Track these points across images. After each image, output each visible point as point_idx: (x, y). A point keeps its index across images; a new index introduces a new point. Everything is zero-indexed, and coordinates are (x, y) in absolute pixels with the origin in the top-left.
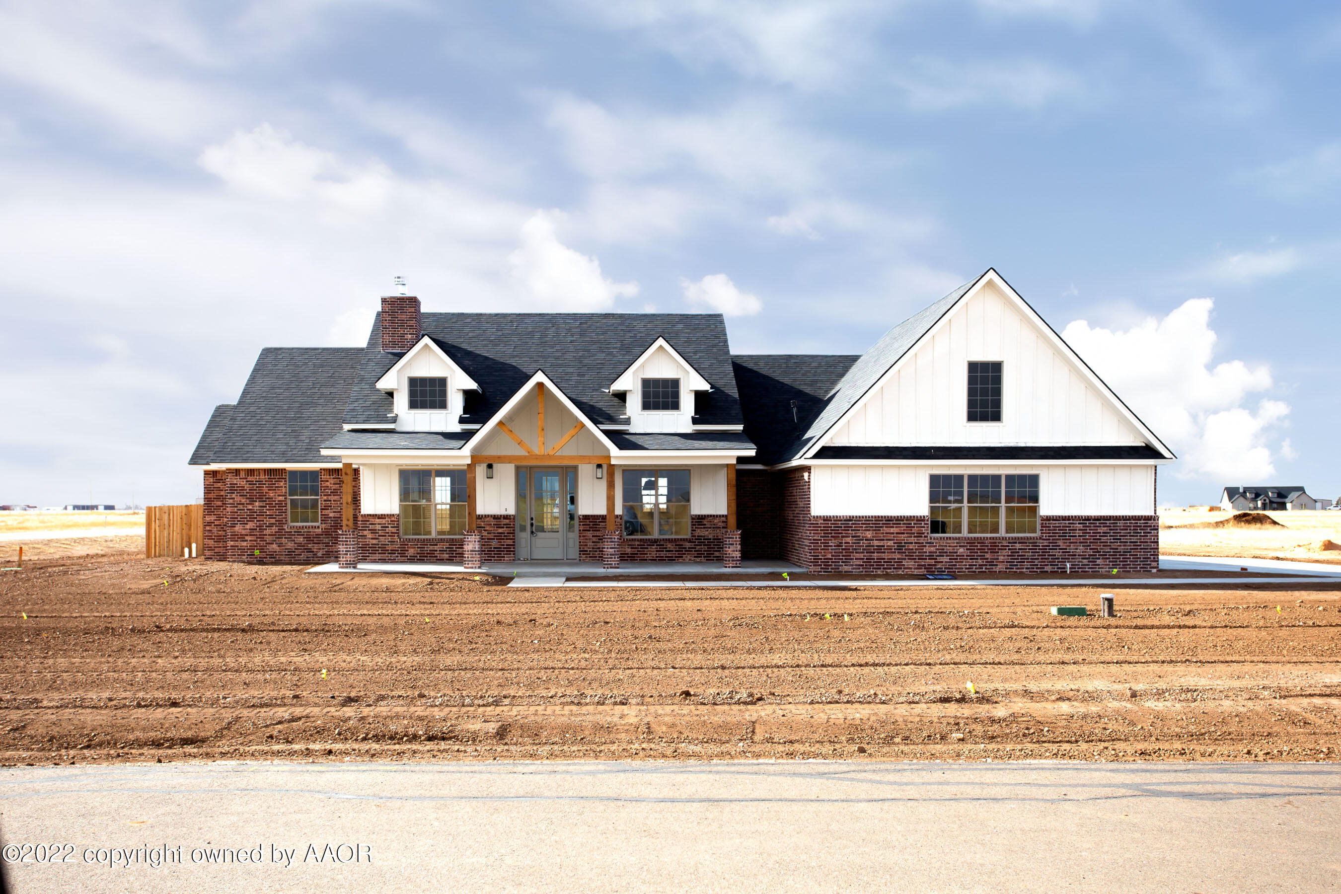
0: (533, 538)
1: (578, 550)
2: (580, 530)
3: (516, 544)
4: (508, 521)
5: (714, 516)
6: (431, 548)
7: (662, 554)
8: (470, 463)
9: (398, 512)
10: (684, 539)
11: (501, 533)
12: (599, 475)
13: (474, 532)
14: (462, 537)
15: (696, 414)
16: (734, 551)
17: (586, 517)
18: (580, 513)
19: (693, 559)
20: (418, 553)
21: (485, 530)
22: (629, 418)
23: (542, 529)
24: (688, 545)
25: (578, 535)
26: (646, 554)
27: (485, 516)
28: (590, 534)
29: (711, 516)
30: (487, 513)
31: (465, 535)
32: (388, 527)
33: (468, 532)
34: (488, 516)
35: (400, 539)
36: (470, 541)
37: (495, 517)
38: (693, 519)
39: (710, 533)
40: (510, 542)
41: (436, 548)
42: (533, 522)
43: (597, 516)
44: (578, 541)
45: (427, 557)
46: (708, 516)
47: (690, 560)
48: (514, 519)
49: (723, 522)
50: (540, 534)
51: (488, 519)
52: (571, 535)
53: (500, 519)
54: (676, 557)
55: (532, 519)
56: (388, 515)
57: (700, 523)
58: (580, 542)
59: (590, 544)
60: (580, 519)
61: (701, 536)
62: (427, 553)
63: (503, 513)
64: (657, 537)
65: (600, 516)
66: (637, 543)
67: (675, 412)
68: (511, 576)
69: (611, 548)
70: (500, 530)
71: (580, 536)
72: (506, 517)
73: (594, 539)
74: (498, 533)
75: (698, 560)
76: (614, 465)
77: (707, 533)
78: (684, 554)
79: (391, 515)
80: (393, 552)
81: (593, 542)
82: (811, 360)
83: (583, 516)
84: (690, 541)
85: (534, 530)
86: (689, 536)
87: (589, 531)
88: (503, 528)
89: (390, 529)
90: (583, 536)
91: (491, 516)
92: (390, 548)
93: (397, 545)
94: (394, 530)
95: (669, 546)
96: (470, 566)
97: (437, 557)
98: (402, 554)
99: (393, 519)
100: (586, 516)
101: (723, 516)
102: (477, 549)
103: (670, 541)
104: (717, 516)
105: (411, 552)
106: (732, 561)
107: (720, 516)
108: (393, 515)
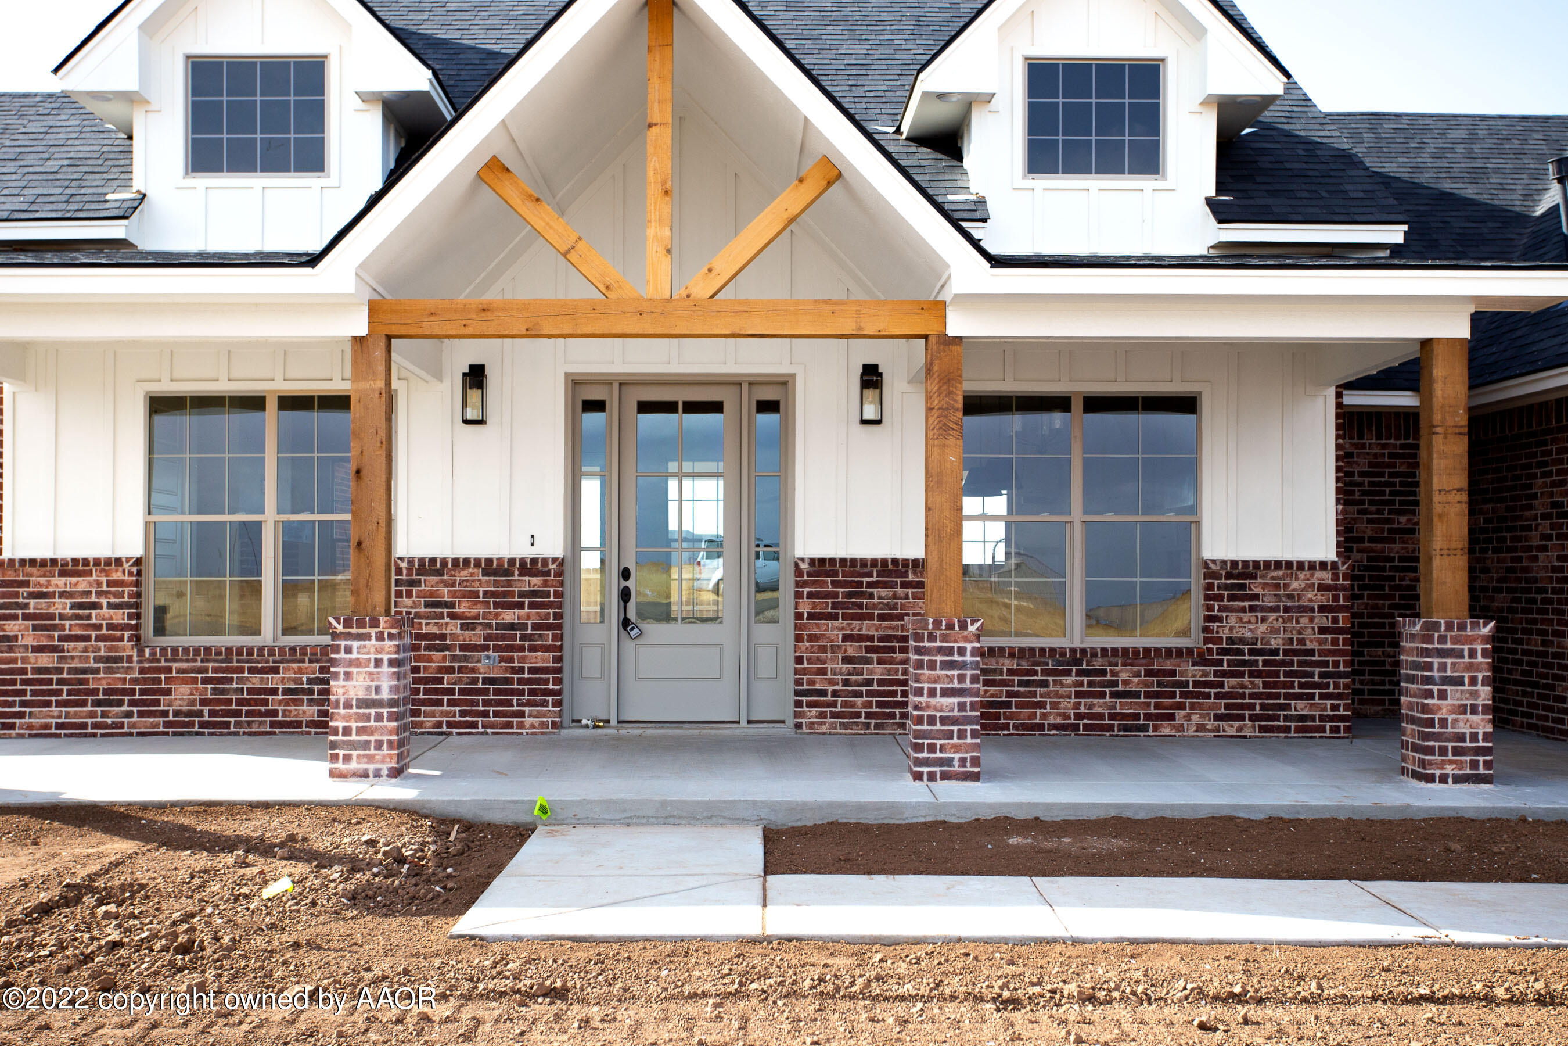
0: (629, 646)
1: (791, 687)
2: (799, 616)
3: (566, 665)
4: (536, 581)
5: (1289, 564)
6: (256, 681)
7: (1100, 706)
8: (362, 330)
9: (138, 551)
10: (1179, 652)
11: (512, 626)
12: (870, 413)
13: (375, 623)
14: (326, 640)
15: (1220, 188)
16: (1462, 710)
17: (822, 566)
18: (799, 553)
19: (1211, 724)
20: (204, 702)
21: (453, 616)
22: (982, 202)
23: (663, 613)
24: (1192, 672)
25: (791, 633)
26: (1041, 705)
27: (456, 561)
28: (834, 630)
29: (1278, 564)
30: (462, 553)
31: (335, 636)
32: (95, 606)
33: (348, 623)
34: (467, 562)
35: (141, 652)
36: (357, 663)
37: (490, 567)
38: (1210, 574)
39: (1275, 631)
40: (542, 659)
41: (273, 681)
42: (631, 583)
43: (864, 562)
44: (791, 657)
45: (238, 713)
46: (1267, 564)
47: (1201, 728)
48: (560, 573)
49: (1322, 588)
50: (654, 630)
51: (463, 575)
52: (765, 632)
53: (508, 573)
54: (1148, 717)
55: (625, 574)
56: (97, 562)
57: (1239, 593)
58: (799, 660)
59: (836, 666)
60: (799, 572)
61: (1242, 641)
62: (240, 702)
63: (523, 551)
64: (1077, 644)
65: (874, 562)
66: (1008, 664)
67: (1145, 183)
68: (522, 818)
69: (946, 693)
70: (509, 616)
71: (799, 638)
72: (530, 567)
73: (852, 649)
74: (499, 626)
75: (1230, 728)
76: (958, 340)
77: (1262, 628)
78: (1181, 706)
79: (108, 562)
80: (112, 697)
81: (847, 660)
82: (1442, 125)
83: (812, 561)
84: (1202, 660)
85: (632, 615)
86: (1194, 641)
87: (835, 617)
88: (520, 605)
89: (104, 615)
90: (812, 638)
91: (478, 562)
92: (101, 682)
93: (128, 670)
94: (120, 617)
95: (1124, 676)
96: (354, 765)
97: (275, 713)
98: (148, 706)
99: (117, 576)
100: (822, 561)
101: (1323, 565)
102: (385, 695)
103: (1128, 656)
104: (1301, 565)
105: (181, 696)
106: (1457, 751)
107: (1312, 566)
108: (118, 561)
